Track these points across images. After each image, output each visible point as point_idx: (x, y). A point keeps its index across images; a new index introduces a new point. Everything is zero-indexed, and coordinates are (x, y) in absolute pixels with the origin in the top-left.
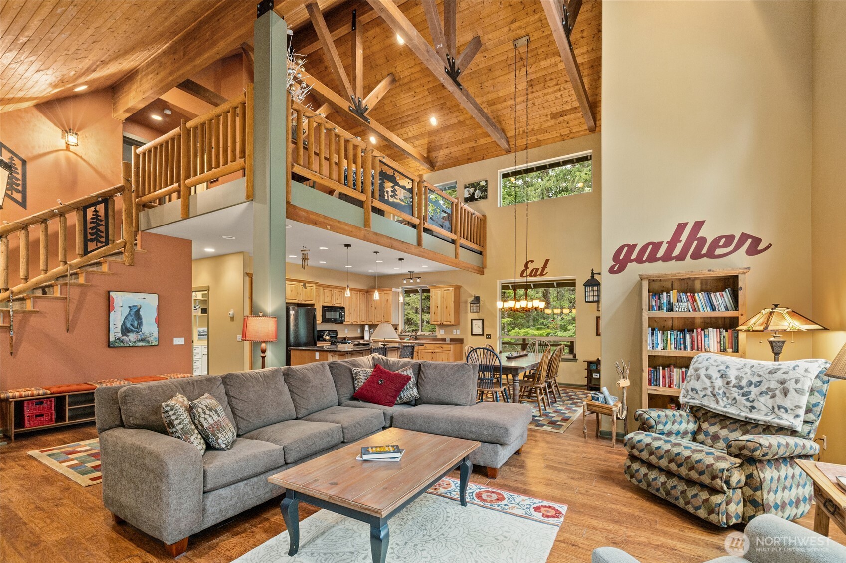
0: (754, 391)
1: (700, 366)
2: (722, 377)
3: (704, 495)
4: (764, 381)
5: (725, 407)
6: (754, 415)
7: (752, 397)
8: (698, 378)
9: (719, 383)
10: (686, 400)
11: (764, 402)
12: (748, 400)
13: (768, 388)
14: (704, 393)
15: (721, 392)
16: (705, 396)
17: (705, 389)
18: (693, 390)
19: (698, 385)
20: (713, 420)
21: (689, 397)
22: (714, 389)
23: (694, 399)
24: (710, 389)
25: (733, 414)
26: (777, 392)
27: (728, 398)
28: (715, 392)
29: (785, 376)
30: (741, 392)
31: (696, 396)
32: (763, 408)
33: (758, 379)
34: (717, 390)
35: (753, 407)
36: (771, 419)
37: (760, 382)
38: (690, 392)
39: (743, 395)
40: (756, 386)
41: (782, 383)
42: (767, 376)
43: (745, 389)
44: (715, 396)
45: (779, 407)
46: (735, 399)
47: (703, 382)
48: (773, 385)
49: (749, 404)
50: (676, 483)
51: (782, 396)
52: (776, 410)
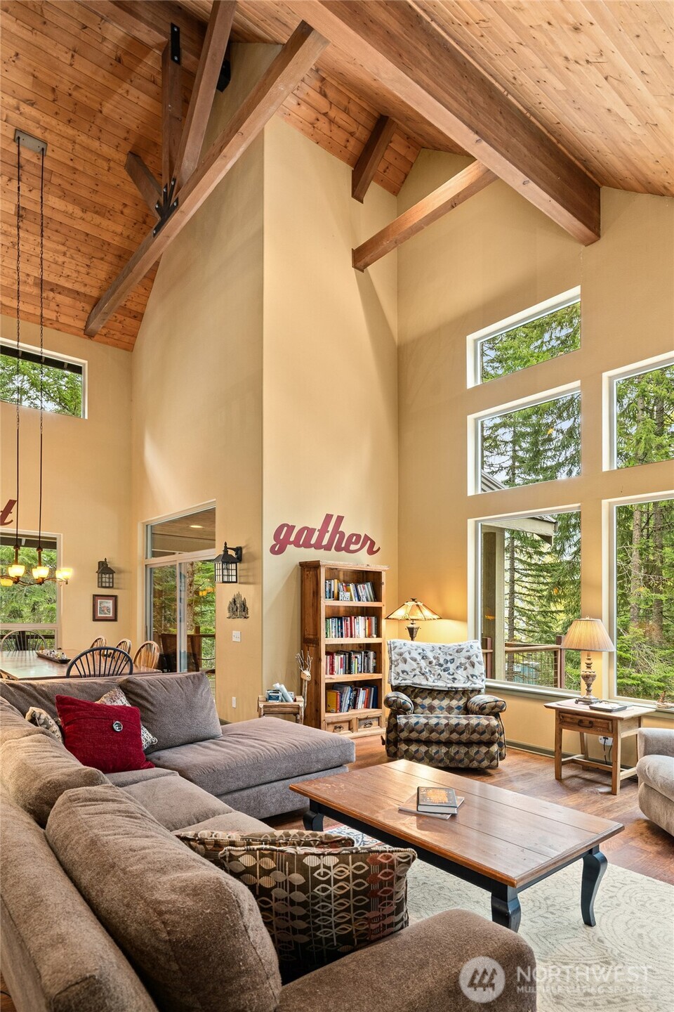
0: (452, 667)
1: (402, 650)
2: (423, 658)
3: (484, 750)
4: (456, 659)
5: (434, 682)
6: (455, 685)
7: (451, 671)
8: (405, 661)
9: (423, 663)
10: (398, 681)
11: (461, 675)
12: (449, 674)
13: (460, 663)
14: (413, 673)
15: (427, 671)
16: (415, 676)
17: (414, 670)
18: (403, 672)
19: (407, 667)
20: (424, 695)
21: (400, 678)
22: (421, 669)
23: (405, 680)
24: (418, 670)
25: (441, 687)
26: (467, 665)
27: (434, 675)
28: (423, 672)
29: (468, 653)
30: (443, 668)
31: (407, 677)
32: (461, 678)
33: (451, 657)
34: (423, 670)
35: (455, 679)
36: (468, 685)
37: (453, 659)
38: (401, 674)
39: (445, 671)
40: (451, 663)
41: (469, 658)
42: (456, 654)
43: (445, 666)
44: (423, 674)
45: (472, 676)
46: (439, 674)
47: (410, 664)
48: (463, 661)
49: (451, 677)
50: (457, 749)
51: (471, 668)
52: (470, 678)
